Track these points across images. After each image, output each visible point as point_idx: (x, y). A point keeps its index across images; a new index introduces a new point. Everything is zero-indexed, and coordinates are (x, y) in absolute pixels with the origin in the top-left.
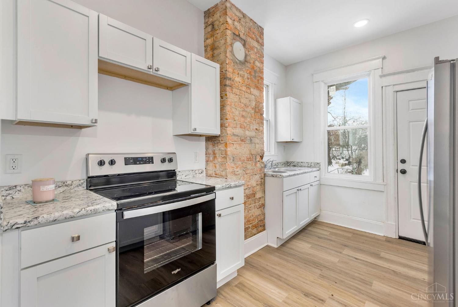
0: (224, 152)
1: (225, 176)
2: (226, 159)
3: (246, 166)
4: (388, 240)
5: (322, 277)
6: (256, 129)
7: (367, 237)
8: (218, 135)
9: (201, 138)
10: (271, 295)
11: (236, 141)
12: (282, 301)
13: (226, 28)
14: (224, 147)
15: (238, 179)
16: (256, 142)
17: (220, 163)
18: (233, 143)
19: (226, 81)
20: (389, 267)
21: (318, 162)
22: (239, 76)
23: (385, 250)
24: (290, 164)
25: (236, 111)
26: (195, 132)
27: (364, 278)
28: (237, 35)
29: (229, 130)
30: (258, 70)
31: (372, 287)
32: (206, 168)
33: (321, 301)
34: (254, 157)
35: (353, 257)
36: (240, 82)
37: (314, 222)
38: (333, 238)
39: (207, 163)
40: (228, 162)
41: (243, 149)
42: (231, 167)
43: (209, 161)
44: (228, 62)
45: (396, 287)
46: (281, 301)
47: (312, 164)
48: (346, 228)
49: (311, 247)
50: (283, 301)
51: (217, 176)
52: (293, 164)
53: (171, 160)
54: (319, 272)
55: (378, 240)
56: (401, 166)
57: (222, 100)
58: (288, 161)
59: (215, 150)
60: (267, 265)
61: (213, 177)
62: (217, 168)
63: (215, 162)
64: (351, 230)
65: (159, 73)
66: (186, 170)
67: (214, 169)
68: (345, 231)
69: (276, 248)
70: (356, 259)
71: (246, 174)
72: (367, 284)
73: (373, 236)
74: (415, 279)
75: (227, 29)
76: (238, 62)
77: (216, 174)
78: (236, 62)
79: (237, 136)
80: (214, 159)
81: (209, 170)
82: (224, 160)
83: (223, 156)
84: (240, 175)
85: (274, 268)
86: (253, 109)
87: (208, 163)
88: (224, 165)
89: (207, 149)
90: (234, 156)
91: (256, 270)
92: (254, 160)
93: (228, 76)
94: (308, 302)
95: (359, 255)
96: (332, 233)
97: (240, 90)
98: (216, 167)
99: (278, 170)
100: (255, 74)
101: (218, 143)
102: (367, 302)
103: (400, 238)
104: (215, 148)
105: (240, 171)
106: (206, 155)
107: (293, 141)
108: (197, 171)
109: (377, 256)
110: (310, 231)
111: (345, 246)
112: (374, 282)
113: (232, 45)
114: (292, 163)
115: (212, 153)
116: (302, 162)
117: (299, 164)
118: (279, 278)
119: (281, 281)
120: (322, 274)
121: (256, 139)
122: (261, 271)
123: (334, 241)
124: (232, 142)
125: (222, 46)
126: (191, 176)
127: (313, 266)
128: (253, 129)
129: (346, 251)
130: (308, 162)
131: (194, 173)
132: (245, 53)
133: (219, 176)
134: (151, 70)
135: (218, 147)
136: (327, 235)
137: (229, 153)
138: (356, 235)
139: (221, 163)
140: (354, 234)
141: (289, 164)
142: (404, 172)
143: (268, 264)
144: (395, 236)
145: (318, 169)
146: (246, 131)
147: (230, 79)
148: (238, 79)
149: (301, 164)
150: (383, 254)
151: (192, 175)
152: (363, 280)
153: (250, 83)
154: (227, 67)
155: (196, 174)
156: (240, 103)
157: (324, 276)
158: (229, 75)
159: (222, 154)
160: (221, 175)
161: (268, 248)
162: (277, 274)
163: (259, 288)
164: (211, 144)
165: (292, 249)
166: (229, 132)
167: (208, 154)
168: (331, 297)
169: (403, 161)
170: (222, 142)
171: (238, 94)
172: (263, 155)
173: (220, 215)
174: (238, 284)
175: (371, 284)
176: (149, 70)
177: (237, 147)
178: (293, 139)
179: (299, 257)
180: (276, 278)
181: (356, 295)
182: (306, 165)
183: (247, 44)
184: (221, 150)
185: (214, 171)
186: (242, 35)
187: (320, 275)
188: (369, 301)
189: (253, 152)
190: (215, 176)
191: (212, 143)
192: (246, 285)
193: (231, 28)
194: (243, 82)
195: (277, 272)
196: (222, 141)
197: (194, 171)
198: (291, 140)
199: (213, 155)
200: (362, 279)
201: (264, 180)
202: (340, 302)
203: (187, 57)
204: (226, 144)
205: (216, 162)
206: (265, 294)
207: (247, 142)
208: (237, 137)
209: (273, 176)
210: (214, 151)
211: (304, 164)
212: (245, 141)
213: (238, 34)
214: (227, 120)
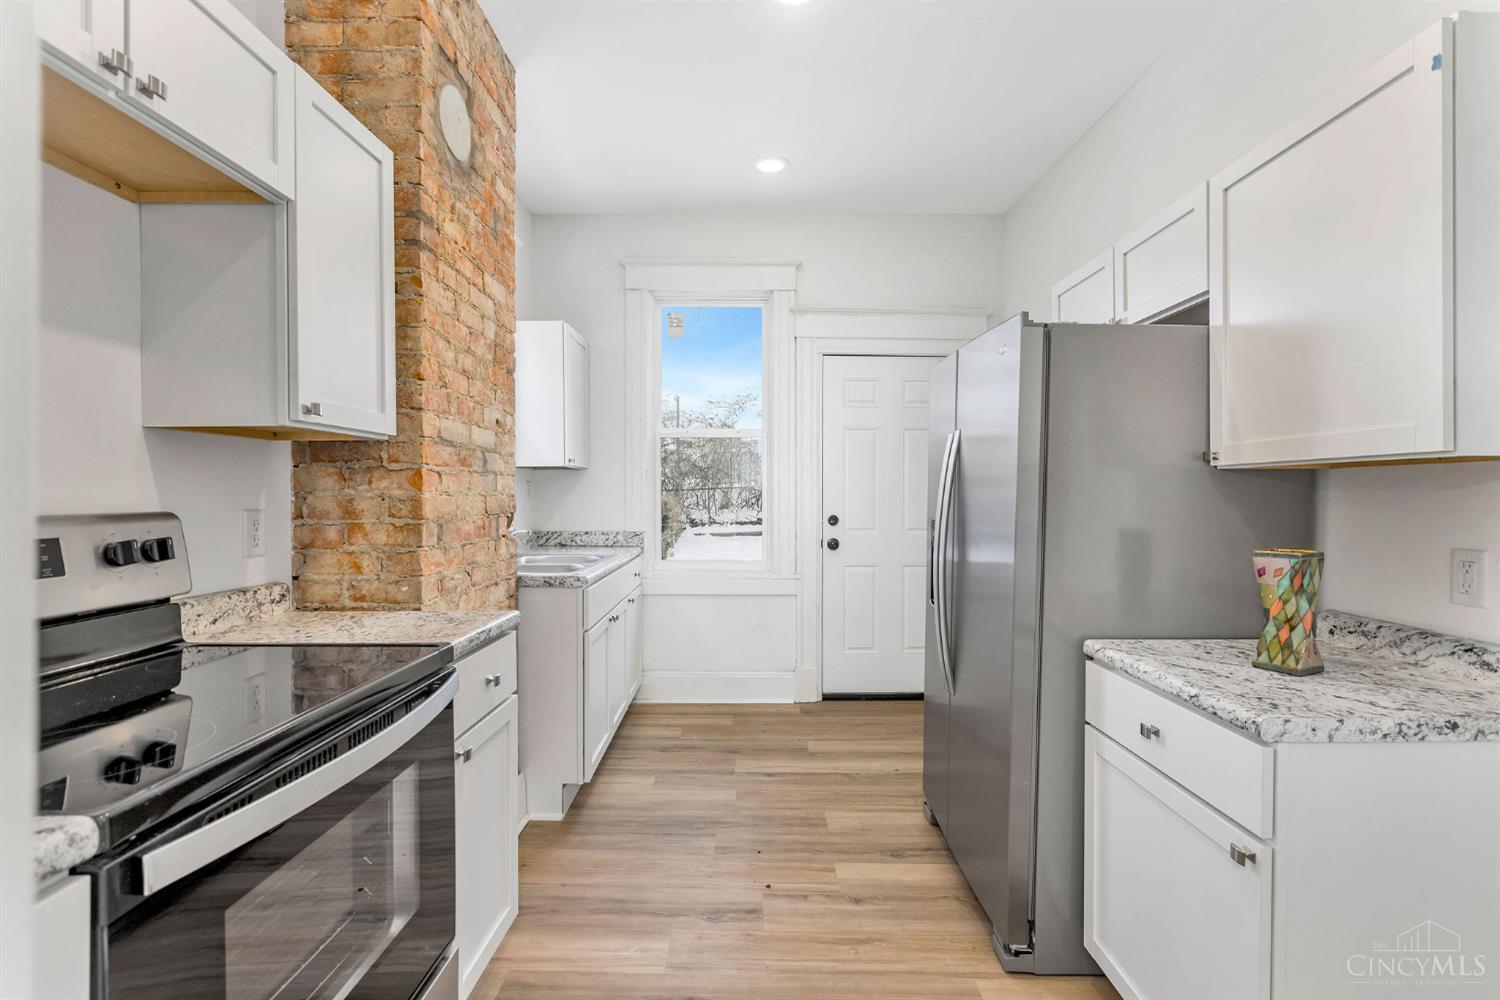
0: (405, 510)
1: (412, 600)
2: (419, 533)
3: (473, 554)
4: (806, 709)
5: (723, 850)
6: (497, 422)
7: (764, 714)
8: (386, 438)
9: (275, 444)
10: (627, 970)
11: (448, 465)
12: (664, 968)
13: (416, 13)
14: (406, 485)
15: (452, 605)
16: (497, 469)
17: (384, 552)
18: (438, 472)
19: (418, 225)
20: (836, 769)
21: (637, 529)
22: (455, 218)
23: (810, 735)
24: (548, 540)
25: (446, 351)
26: (313, 418)
27: (804, 815)
28: (449, 60)
29: (427, 422)
30: (501, 212)
31: (829, 827)
32: (295, 578)
33: (753, 916)
34: (494, 524)
35: (758, 774)
36: (456, 243)
37: (634, 712)
38: (695, 739)
39: (305, 556)
40: (424, 543)
41: (467, 494)
42: (434, 564)
43: (318, 543)
44: (425, 156)
45: (865, 807)
46: (662, 970)
47: (620, 537)
48: (711, 705)
49: (656, 783)
50: (667, 967)
51: (365, 605)
52: (557, 541)
53: (161, 550)
54: (709, 843)
55: (788, 715)
56: (831, 533)
57: (400, 297)
58: (538, 529)
59: (353, 499)
60: (564, 885)
61: (343, 609)
62: (366, 570)
63: (353, 548)
64: (725, 709)
65: (156, 104)
66: (214, 594)
67: (346, 578)
68: (713, 714)
69: (561, 822)
70: (770, 775)
71: (473, 585)
72: (816, 826)
73: (774, 710)
74: (884, 775)
75: (419, 19)
76: (452, 163)
77: (362, 598)
78: (448, 163)
79: (451, 444)
80: (349, 537)
81: (316, 583)
82: (408, 537)
83: (399, 522)
84: (459, 589)
85: (589, 886)
86: (489, 347)
87: (312, 552)
88: (407, 558)
89: (301, 493)
90: (442, 521)
91: (539, 916)
92: (494, 533)
93: (425, 208)
94: (728, 935)
95: (768, 763)
96: (687, 729)
97: (457, 270)
98: (358, 568)
99: (527, 562)
100: (495, 224)
101: (369, 469)
102: (837, 866)
103: (827, 698)
104: (353, 492)
105: (457, 576)
106: (299, 522)
107: (571, 465)
108: (263, 590)
109: (800, 752)
110: (628, 737)
111: (732, 752)
112: (827, 814)
113: (435, 89)
114: (555, 536)
115: (337, 512)
116: (587, 533)
117: (578, 539)
118: (621, 907)
119: (629, 912)
120: (718, 845)
121: (497, 456)
122: (555, 911)
123: (702, 748)
124: (437, 469)
125: (392, 79)
126: (237, 620)
127: (688, 832)
128: (489, 422)
129: (743, 765)
130: (605, 531)
131: (250, 604)
132: (473, 139)
133: (376, 605)
134: (118, 80)
135: (373, 486)
136: (676, 738)
137: (428, 510)
138: (742, 717)
139: (386, 549)
140: (735, 715)
141: (542, 542)
142: (834, 545)
143: (567, 882)
144: (815, 697)
145: (636, 551)
146: (473, 427)
147: (430, 222)
148: (451, 229)
149: (584, 538)
150: (812, 746)
151: (243, 615)
152: (807, 819)
153: (482, 253)
154: (420, 173)
155: (260, 605)
156: (457, 322)
157: (726, 848)
158: (428, 205)
159: (392, 515)
160: (386, 600)
161: (535, 830)
162: (605, 900)
163: (580, 970)
164: (329, 475)
165: (606, 807)
166: (428, 430)
167: (312, 515)
168: (768, 891)
169: (834, 520)
170: (394, 466)
171: (452, 284)
172: (512, 514)
173: (467, 756)
174: (499, 993)
175: (822, 823)
176: (107, 75)
177: (451, 483)
178: (570, 460)
179: (641, 822)
180: (612, 912)
181: (810, 861)
182: (601, 540)
183: (475, 107)
184: (387, 500)
185: (345, 585)
186: (462, 64)
187: (716, 848)
188: (837, 861)
189: (493, 505)
190: (355, 605)
191: (331, 470)
192: (531, 979)
193: (434, 25)
194: (465, 244)
195: (604, 893)
196: (396, 461)
197: (249, 595)
198: (567, 464)
199: (343, 518)
200: (801, 818)
201: (517, 599)
202: (791, 893)
203: (279, 75)
204: (419, 473)
205: (359, 544)
206: (606, 974)
207: (476, 468)
208: (450, 449)
209: (550, 585)
210: (351, 501)
211: (593, 539)
212: (470, 466)
213: (452, 56)
214: (419, 382)
